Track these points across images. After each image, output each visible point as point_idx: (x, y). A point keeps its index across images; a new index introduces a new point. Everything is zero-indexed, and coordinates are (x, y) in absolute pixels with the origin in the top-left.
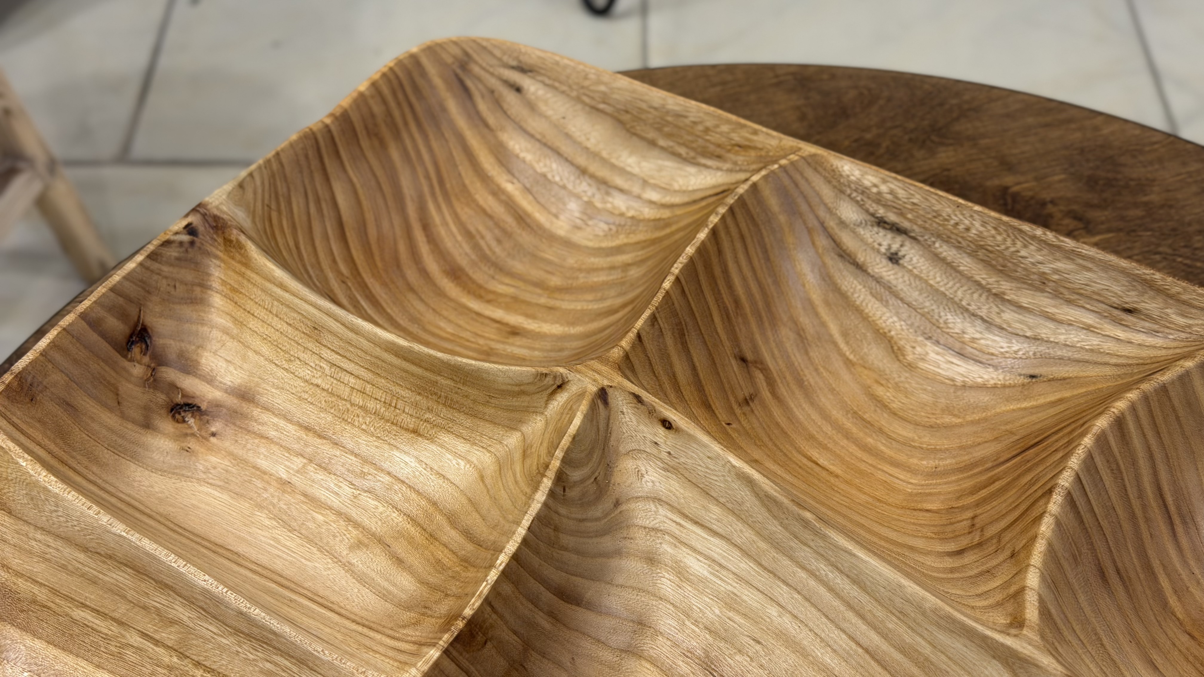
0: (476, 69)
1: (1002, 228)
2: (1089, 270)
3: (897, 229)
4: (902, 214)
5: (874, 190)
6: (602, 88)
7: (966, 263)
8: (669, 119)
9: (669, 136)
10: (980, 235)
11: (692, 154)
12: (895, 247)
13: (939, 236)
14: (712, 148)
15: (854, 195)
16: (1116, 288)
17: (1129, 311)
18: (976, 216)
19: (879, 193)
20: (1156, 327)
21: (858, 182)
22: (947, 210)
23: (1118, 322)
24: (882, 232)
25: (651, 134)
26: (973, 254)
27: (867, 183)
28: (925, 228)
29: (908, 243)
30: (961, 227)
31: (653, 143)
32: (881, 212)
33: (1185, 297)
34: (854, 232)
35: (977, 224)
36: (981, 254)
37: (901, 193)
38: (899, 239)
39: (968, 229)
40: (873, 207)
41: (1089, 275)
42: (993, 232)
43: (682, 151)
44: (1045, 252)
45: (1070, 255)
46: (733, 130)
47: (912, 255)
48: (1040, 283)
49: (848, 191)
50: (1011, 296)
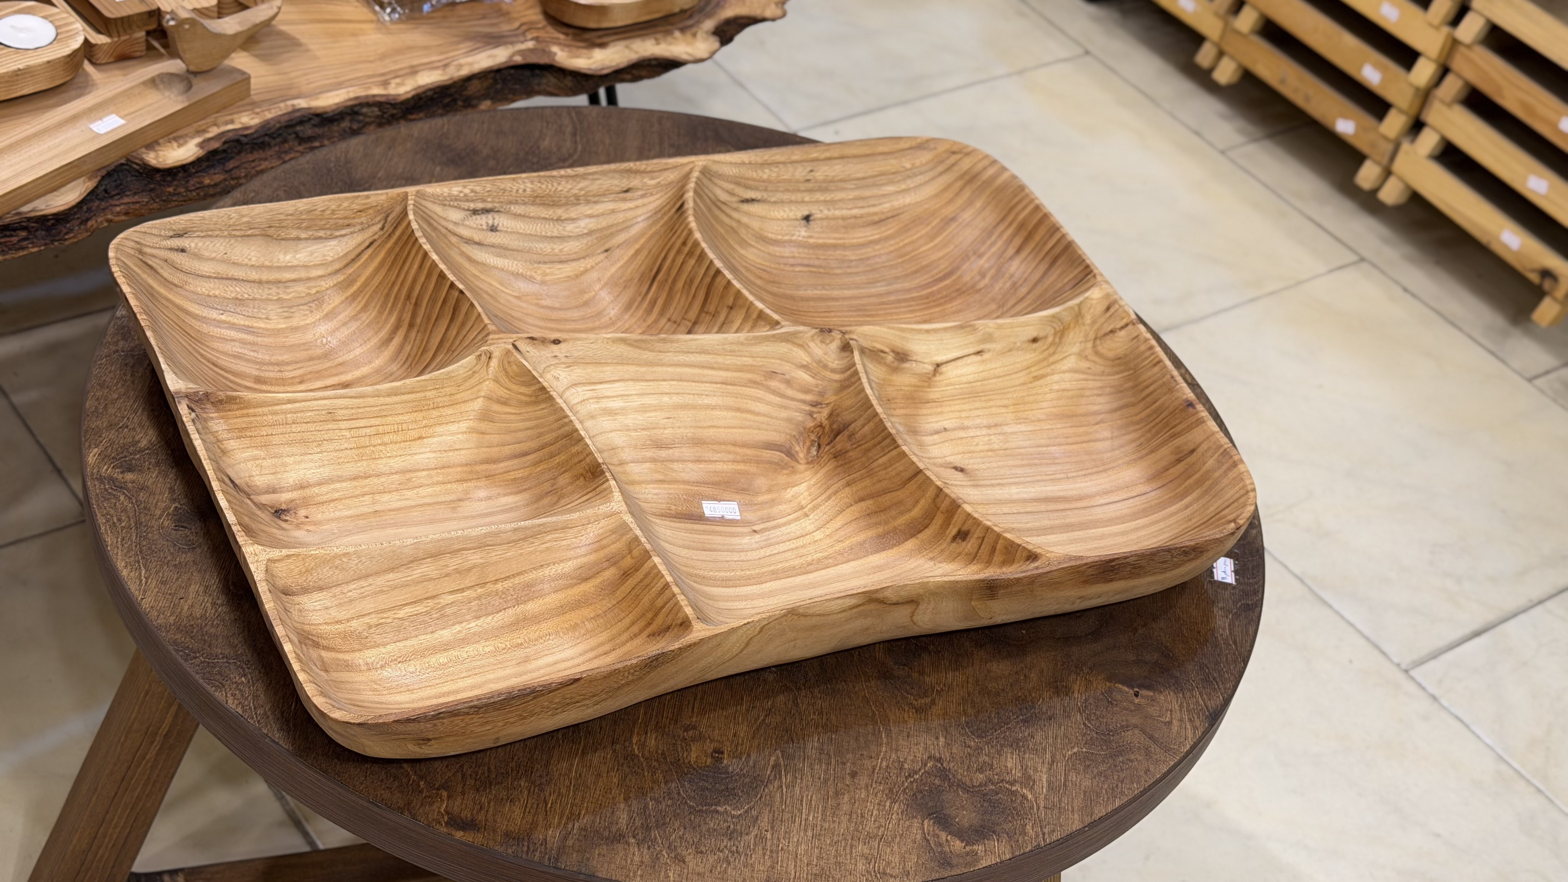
0: (148, 250)
1: (543, 180)
2: (599, 179)
3: (487, 211)
4: (484, 201)
5: (462, 195)
6: (245, 219)
7: (533, 210)
8: (304, 217)
9: (308, 228)
10: (533, 191)
11: (329, 233)
12: (490, 222)
13: (511, 203)
14: (341, 222)
15: (452, 203)
16: (616, 182)
17: (627, 191)
18: (526, 181)
19: (465, 195)
20: (643, 192)
21: (450, 195)
22: (509, 185)
23: (624, 200)
24: (478, 217)
25: (294, 233)
26: (533, 203)
27: (455, 193)
28: (502, 202)
29: (496, 216)
30: (521, 191)
31: (298, 239)
32: (472, 206)
33: (649, 169)
34: (463, 225)
35: (529, 185)
36: (538, 200)
37: (478, 189)
38: (490, 216)
39: (524, 191)
40: (466, 205)
41: (598, 182)
42: (539, 185)
43: (321, 233)
44: (571, 182)
45: (584, 177)
46: (352, 203)
47: (502, 221)
48: (576, 200)
49: (447, 203)
50: (565, 216)
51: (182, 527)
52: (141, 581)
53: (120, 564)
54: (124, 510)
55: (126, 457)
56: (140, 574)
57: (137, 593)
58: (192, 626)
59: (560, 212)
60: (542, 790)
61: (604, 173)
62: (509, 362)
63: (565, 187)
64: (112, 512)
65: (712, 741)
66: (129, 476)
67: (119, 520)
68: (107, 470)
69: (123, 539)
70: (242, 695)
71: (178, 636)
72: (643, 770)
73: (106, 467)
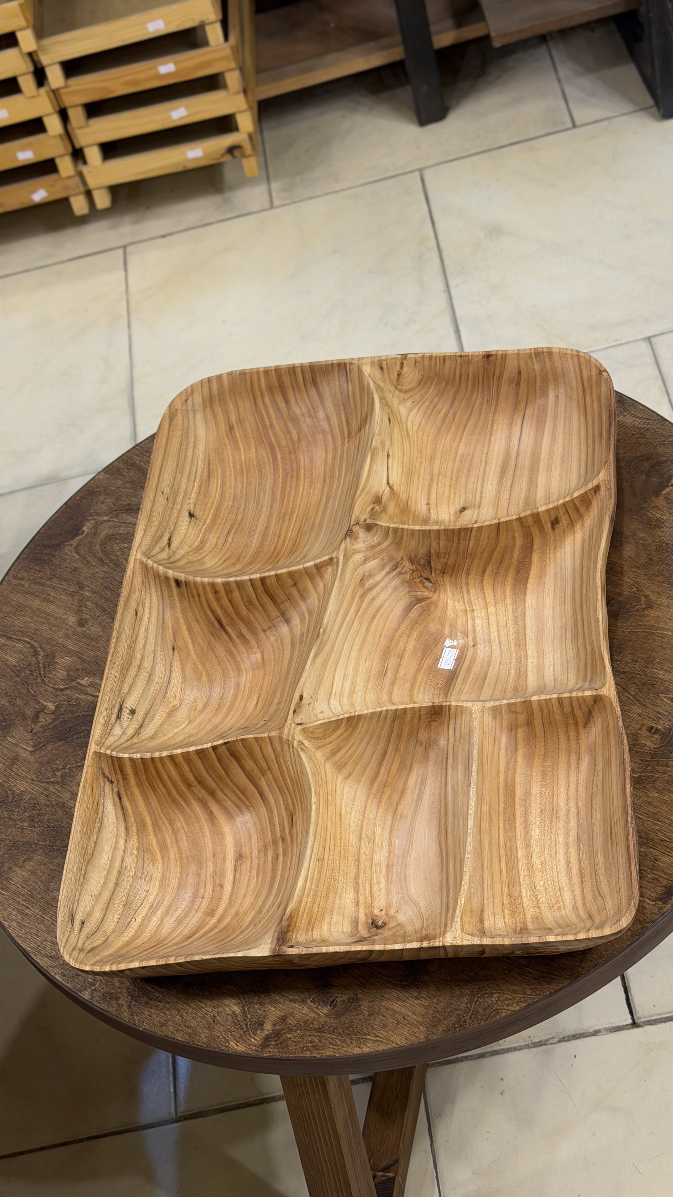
0: (79, 946)
1: (113, 661)
2: (124, 626)
3: (120, 709)
4: (114, 707)
5: (105, 718)
7: (129, 680)
10: (117, 671)
12: (128, 711)
13: (120, 690)
15: (110, 727)
16: (129, 616)
17: (137, 614)
18: (110, 671)
19: (106, 716)
20: (141, 604)
21: (104, 726)
22: (109, 685)
23: (142, 618)
24: (123, 717)
26: (125, 677)
27: (103, 721)
28: (118, 696)
29: (125, 705)
30: (115, 679)
31: (96, 842)
32: (114, 716)
33: (128, 590)
34: (125, 729)
35: (113, 672)
36: (124, 673)
37: (105, 706)
38: (124, 709)
39: (115, 677)
40: (113, 720)
41: (126, 627)
42: (115, 665)
43: (97, 825)
44: (119, 644)
45: (119, 634)
46: (86, 792)
47: (130, 703)
48: (131, 648)
49: (108, 731)
50: (138, 662)
51: (333, 1001)
52: (378, 1041)
53: (357, 1051)
54: (302, 1037)
55: (246, 1025)
56: (371, 1040)
57: (389, 1046)
58: (433, 1017)
59: (136, 663)
60: (652, 840)
61: (122, 620)
62: (312, 733)
63: (122, 649)
64: (302, 1045)
65: (640, 729)
66: (268, 1026)
67: (311, 1042)
68: (256, 1040)
69: (331, 1043)
70: (510, 999)
71: (440, 1028)
72: (653, 776)
73: (253, 1040)
